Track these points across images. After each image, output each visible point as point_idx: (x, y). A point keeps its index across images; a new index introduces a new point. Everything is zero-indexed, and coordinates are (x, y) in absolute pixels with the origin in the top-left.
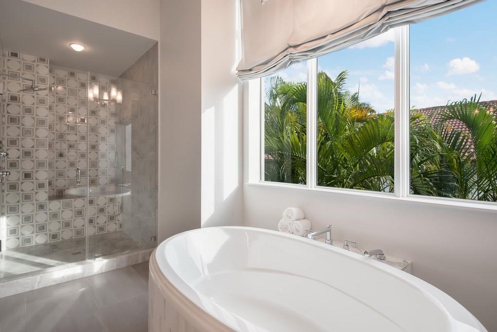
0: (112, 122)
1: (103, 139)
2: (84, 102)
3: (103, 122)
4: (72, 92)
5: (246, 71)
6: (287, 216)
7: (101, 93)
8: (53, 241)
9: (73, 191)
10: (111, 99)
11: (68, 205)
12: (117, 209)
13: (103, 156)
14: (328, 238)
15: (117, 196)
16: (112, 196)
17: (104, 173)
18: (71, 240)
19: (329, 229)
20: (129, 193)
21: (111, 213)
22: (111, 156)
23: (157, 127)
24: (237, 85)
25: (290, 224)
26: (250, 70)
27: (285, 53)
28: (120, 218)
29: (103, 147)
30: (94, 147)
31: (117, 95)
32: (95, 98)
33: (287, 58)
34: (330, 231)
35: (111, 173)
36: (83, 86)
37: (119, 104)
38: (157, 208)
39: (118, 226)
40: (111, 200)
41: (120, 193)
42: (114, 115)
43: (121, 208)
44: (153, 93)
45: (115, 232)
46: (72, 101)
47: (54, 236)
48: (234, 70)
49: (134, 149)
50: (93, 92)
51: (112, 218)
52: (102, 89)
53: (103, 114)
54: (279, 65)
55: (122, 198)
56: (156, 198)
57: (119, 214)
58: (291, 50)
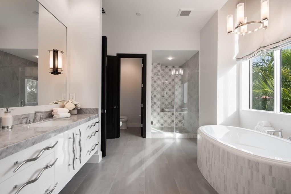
0: (180, 83)
1: (176, 90)
2: (170, 76)
3: (177, 83)
4: (167, 73)
5: (239, 59)
6: (260, 124)
7: (176, 72)
8: (162, 126)
9: (167, 110)
10: (180, 74)
11: (166, 114)
12: (182, 118)
13: (176, 97)
14: (280, 135)
15: (182, 112)
16: (180, 113)
17: (177, 103)
18: (167, 127)
19: (281, 131)
20: (186, 112)
21: (180, 119)
22: (180, 97)
23: (198, 85)
24: (236, 65)
25: (261, 128)
26: (242, 58)
27: (259, 50)
28: (183, 121)
29: (176, 93)
30: (173, 93)
31: (181, 72)
32: (174, 75)
33: (260, 52)
34: (281, 132)
35: (179, 103)
36: (170, 70)
37: (182, 75)
38: (199, 118)
39: (182, 125)
40: (180, 114)
41: (183, 112)
42: (180, 80)
43: (183, 118)
44: (197, 71)
45: (181, 127)
46: (167, 77)
47: (162, 125)
48: (234, 58)
49: (188, 93)
50: (173, 72)
51: (180, 121)
52: (176, 70)
53: (176, 80)
54: (257, 55)
55: (184, 113)
56: (198, 114)
57: (182, 120)
58: (262, 49)
